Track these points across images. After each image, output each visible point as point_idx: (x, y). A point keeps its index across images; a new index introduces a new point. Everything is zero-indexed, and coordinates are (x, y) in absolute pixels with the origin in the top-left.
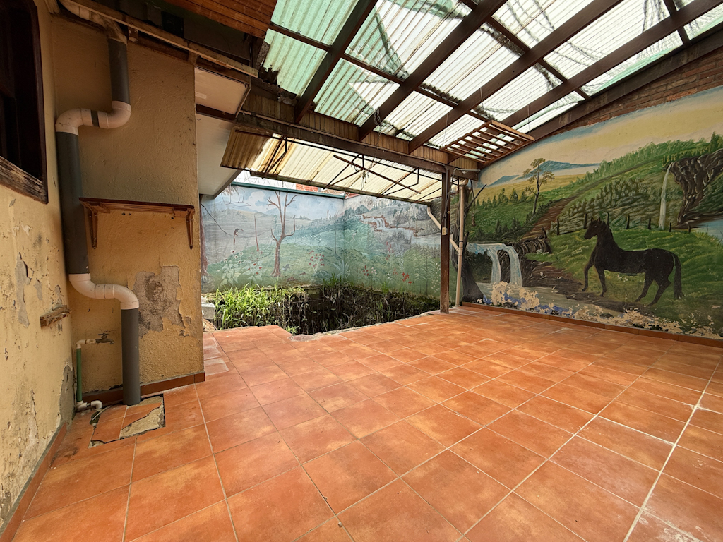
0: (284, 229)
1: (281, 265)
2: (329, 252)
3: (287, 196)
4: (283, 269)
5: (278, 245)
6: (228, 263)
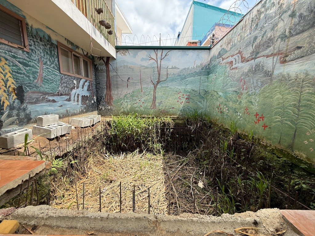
0: (159, 76)
1: (157, 101)
2: (194, 93)
3: (162, 52)
4: (158, 104)
5: (155, 87)
6: (124, 99)
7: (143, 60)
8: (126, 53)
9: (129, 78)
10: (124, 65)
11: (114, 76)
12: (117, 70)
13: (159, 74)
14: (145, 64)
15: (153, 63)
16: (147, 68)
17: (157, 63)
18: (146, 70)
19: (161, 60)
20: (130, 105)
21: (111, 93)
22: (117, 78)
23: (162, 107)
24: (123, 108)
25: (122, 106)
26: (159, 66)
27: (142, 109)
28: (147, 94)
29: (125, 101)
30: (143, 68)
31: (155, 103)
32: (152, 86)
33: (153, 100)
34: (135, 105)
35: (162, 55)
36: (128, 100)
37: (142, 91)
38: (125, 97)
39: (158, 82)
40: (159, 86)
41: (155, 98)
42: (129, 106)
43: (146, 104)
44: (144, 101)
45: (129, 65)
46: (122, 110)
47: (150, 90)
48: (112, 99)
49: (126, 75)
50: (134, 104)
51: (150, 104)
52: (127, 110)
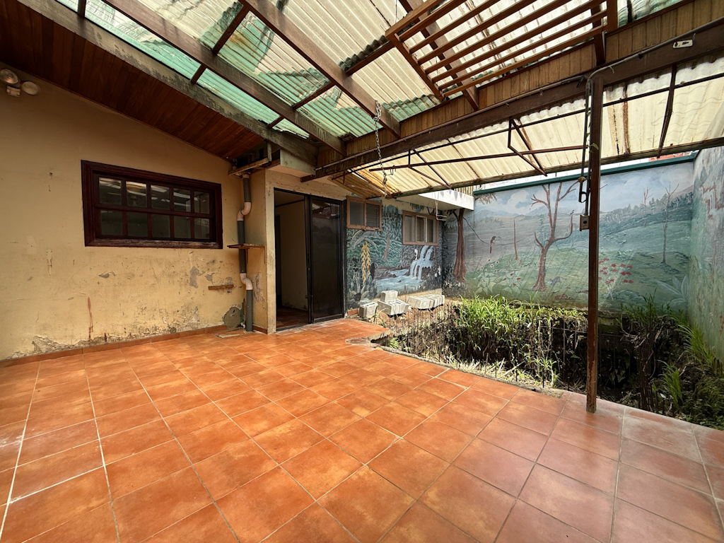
0: (553, 231)
1: (547, 277)
2: (645, 260)
3: (560, 187)
4: (549, 283)
5: (544, 252)
6: (484, 272)
7: (520, 205)
8: (491, 199)
9: (494, 238)
10: (487, 218)
11: (469, 235)
12: (474, 226)
13: (553, 227)
14: (525, 211)
15: (541, 208)
16: (527, 218)
17: (549, 207)
18: (526, 222)
19: (558, 200)
20: (494, 281)
21: (464, 262)
22: (474, 239)
23: (559, 289)
24: (481, 286)
25: (480, 283)
26: (553, 212)
27: (516, 289)
28: (526, 263)
29: (486, 274)
30: (520, 218)
31: (543, 279)
32: (538, 249)
33: (540, 274)
34: (504, 283)
35: (559, 193)
36: (490, 274)
37: (517, 259)
38: (485, 268)
39: (551, 242)
40: (552, 249)
41: (544, 270)
42: (492, 284)
43: (524, 282)
44: (521, 275)
45: (495, 217)
46: (480, 290)
47: (532, 257)
48: (465, 271)
49: (488, 233)
50: (501, 280)
51: (532, 282)
52: (488, 290)
